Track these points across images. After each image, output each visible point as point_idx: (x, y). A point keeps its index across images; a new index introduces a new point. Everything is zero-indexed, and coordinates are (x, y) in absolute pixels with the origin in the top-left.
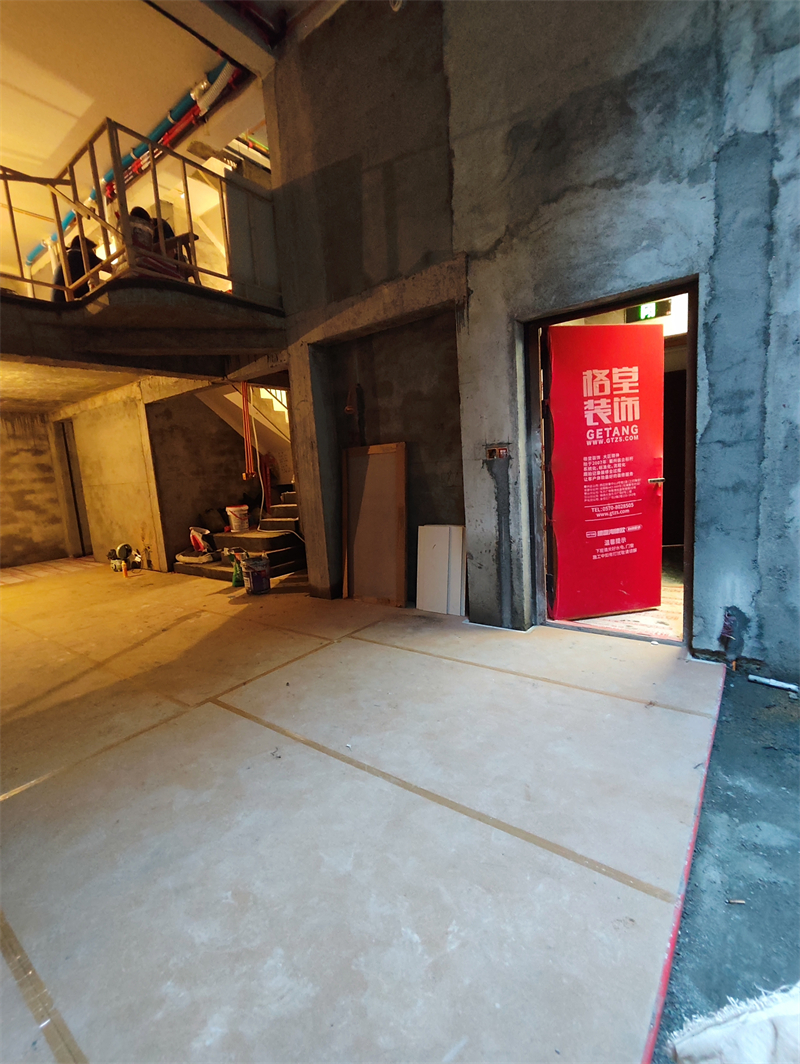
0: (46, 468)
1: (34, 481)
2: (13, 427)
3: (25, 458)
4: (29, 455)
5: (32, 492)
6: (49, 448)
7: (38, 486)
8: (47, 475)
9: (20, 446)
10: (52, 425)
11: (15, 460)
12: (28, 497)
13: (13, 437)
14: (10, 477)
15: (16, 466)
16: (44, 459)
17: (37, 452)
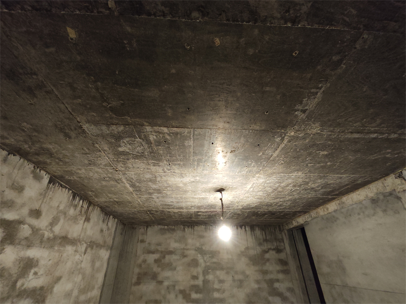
0: (283, 262)
1: (278, 272)
2: (265, 233)
3: (272, 255)
4: (274, 252)
5: (278, 281)
6: (285, 248)
7: (281, 276)
8: (285, 268)
9: (269, 247)
10: (286, 232)
11: (267, 256)
12: (277, 285)
13: (266, 240)
14: (265, 268)
15: (268, 260)
16: (282, 256)
17: (278, 251)
